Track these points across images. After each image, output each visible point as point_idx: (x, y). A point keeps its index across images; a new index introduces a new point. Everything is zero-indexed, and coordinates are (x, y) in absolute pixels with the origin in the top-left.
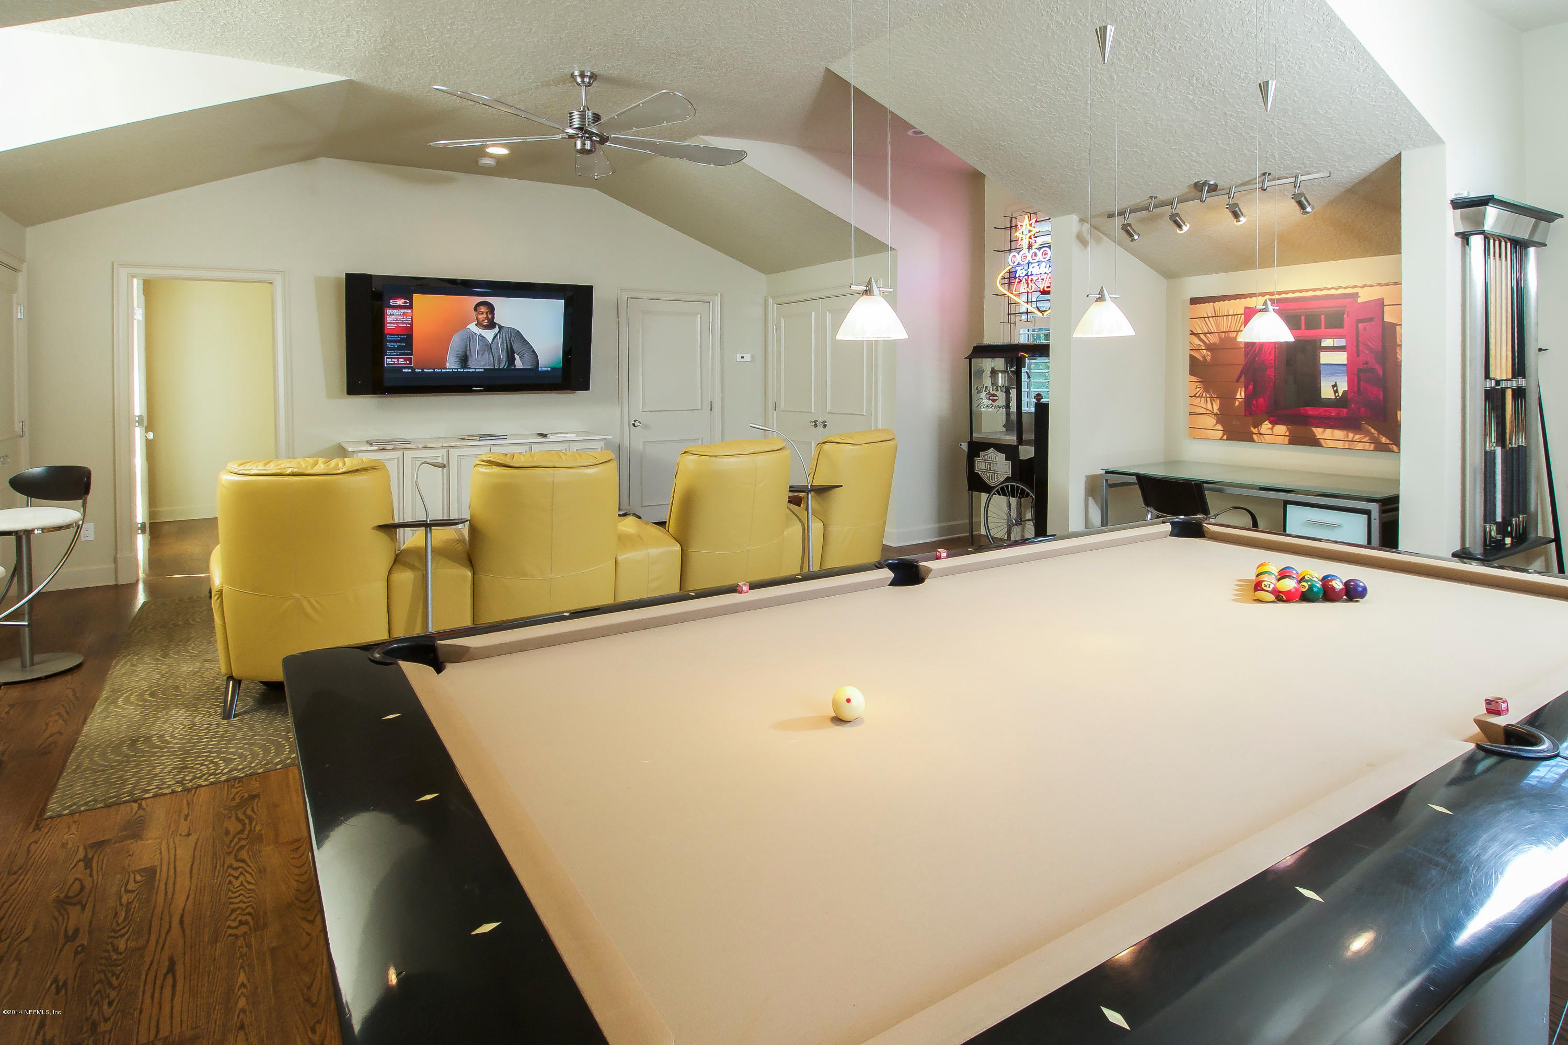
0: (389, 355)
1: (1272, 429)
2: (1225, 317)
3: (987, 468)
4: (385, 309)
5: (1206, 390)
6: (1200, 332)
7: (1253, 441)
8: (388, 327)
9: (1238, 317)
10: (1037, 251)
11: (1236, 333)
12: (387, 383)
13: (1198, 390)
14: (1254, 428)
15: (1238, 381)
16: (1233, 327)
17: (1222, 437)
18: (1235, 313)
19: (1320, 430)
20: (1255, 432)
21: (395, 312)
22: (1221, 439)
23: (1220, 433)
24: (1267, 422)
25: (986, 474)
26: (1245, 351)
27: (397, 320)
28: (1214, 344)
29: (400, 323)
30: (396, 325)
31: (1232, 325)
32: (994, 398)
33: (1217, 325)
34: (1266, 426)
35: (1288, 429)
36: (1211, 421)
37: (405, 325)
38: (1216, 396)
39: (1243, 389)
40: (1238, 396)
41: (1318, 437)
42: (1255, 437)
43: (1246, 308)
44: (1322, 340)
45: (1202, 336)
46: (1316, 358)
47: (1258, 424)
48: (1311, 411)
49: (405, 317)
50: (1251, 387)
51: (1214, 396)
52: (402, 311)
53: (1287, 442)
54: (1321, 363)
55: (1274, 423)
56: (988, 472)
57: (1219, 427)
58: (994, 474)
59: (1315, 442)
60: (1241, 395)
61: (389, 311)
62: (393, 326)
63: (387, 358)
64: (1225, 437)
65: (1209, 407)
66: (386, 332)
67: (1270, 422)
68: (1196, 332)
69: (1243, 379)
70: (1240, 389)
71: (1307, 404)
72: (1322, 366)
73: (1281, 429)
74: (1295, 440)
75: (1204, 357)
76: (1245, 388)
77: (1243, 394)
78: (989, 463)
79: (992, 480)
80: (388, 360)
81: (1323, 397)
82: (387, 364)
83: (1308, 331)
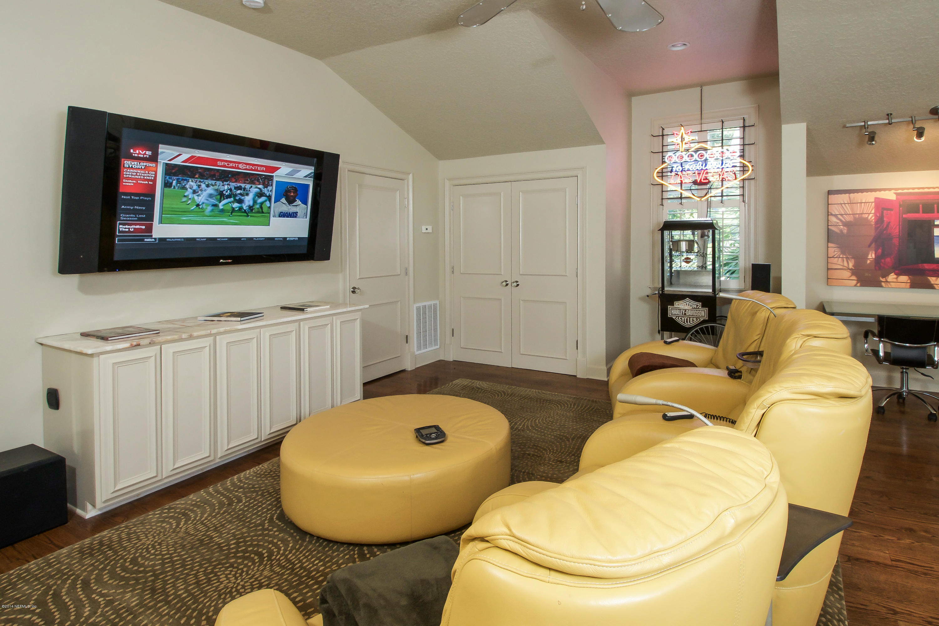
0: (124, 220)
1: (897, 278)
2: (859, 204)
3: (682, 313)
4: (123, 160)
5: (843, 253)
6: (838, 213)
7: (881, 286)
8: (124, 184)
9: (869, 204)
10: (693, 153)
11: (867, 214)
12: (117, 257)
13: (836, 253)
14: (883, 278)
15: (869, 246)
16: (866, 210)
17: (856, 284)
18: (867, 202)
19: (934, 278)
20: (883, 281)
21: (135, 164)
22: (855, 286)
23: (855, 282)
24: (892, 274)
25: (681, 319)
26: (875, 227)
27: (136, 175)
28: (850, 222)
29: (140, 179)
30: (134, 182)
31: (864, 210)
32: (688, 260)
33: (852, 209)
34: (892, 277)
35: (909, 278)
36: (847, 274)
37: (147, 182)
38: (851, 257)
39: (874, 252)
40: (870, 257)
41: (932, 283)
42: (883, 284)
43: (876, 198)
44: (935, 220)
45: (839, 216)
46: (931, 232)
47: (885, 275)
48: (926, 266)
49: (147, 172)
50: (880, 251)
51: (849, 257)
52: (143, 164)
53: (909, 287)
54: (935, 235)
55: (898, 274)
56: (683, 317)
57: (854, 278)
58: (690, 318)
59: (931, 286)
60: (872, 256)
61: (127, 163)
62: (130, 183)
63: (120, 224)
64: (859, 285)
65: (846, 264)
66: (121, 190)
67: (896, 274)
68: (834, 214)
69: (873, 245)
70: (871, 252)
71: (924, 262)
72: (935, 237)
73: (904, 278)
74: (914, 285)
75: (841, 231)
76: (875, 251)
77: (873, 256)
78: (678, 309)
79: (687, 322)
80: (120, 226)
81: (936, 257)
82: (120, 232)
83: (924, 214)
